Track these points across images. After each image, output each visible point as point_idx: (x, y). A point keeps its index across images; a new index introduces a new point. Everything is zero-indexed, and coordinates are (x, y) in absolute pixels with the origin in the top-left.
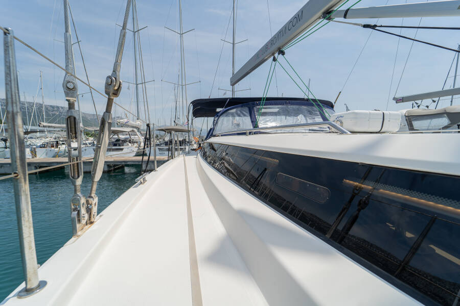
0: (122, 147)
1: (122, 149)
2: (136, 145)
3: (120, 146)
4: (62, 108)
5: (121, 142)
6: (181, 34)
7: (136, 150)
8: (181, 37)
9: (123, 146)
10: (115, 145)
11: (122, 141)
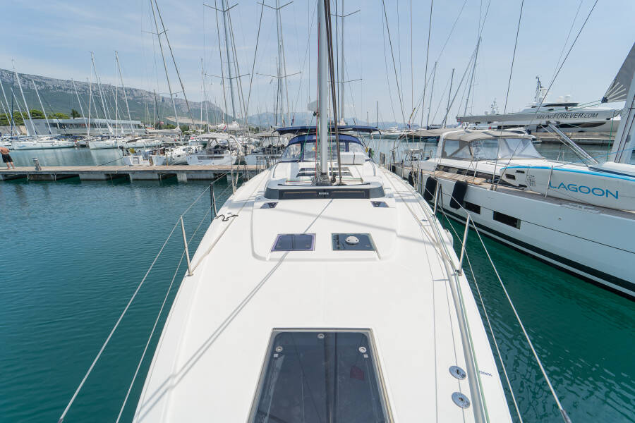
0: (222, 155)
1: (223, 157)
2: (234, 152)
3: (220, 153)
4: (136, 90)
5: (219, 149)
6: (277, 9)
7: (235, 158)
8: (277, 12)
9: (223, 153)
10: (216, 152)
11: (221, 147)
